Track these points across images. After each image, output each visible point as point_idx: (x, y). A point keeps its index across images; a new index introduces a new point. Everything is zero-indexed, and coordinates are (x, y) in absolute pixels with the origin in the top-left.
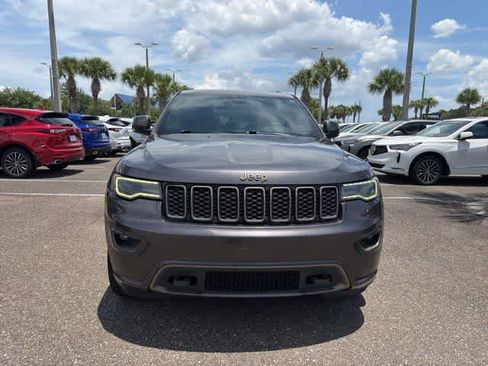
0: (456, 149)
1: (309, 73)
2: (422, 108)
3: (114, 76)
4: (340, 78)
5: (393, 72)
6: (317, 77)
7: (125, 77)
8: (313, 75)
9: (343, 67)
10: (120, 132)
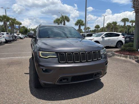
0: (102, 40)
1: (59, 20)
2: (87, 30)
4: (67, 21)
5: (81, 20)
6: (61, 21)
8: (60, 20)
9: (68, 18)
10: (2, 37)
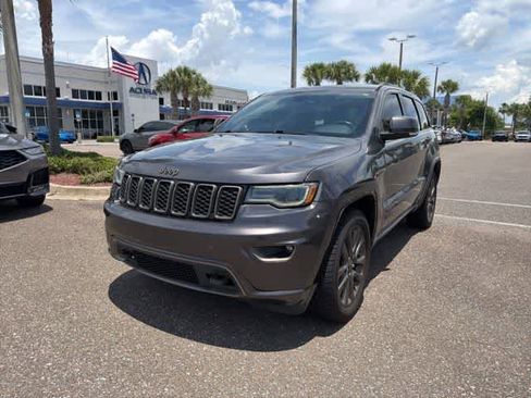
3: (357, 78)
7: (368, 78)
